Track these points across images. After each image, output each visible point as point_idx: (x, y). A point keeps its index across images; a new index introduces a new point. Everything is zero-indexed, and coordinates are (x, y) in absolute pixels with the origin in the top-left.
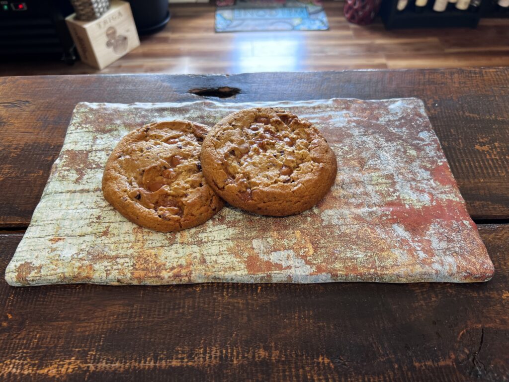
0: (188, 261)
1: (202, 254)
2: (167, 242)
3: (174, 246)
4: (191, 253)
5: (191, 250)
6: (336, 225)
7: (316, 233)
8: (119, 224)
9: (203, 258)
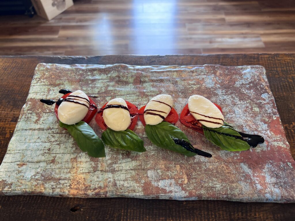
0: (105, 184)
1: (114, 179)
2: (92, 169)
3: (96, 173)
4: (107, 178)
5: (107, 176)
6: (203, 162)
7: (190, 167)
8: (62, 155)
9: (115, 182)
